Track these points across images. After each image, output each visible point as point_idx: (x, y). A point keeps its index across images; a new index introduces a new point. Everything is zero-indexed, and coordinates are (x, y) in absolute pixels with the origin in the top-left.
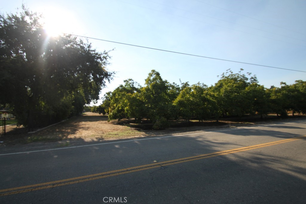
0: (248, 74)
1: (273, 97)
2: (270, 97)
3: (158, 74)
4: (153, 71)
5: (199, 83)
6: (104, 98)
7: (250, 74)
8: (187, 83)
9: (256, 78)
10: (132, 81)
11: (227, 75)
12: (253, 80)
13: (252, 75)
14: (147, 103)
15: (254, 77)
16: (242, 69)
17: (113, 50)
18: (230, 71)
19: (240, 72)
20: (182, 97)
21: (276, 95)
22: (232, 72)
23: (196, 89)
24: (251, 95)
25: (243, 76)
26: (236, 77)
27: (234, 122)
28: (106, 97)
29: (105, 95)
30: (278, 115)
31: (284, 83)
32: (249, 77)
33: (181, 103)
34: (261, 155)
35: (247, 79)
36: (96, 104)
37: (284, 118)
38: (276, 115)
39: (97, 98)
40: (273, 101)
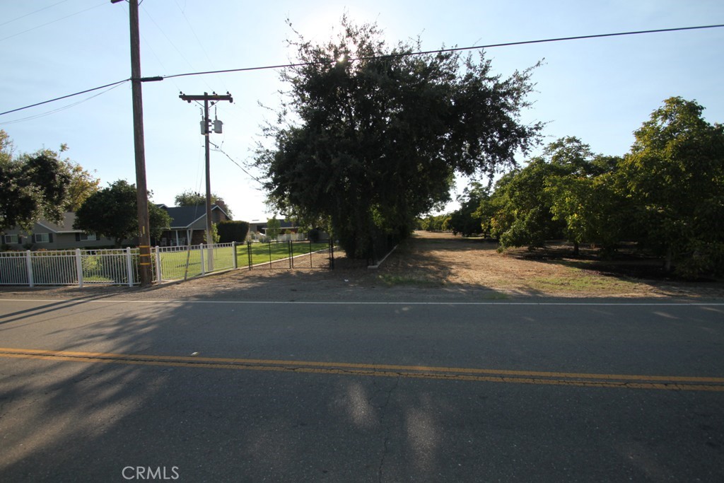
3: (692, 109)
4: (675, 101)
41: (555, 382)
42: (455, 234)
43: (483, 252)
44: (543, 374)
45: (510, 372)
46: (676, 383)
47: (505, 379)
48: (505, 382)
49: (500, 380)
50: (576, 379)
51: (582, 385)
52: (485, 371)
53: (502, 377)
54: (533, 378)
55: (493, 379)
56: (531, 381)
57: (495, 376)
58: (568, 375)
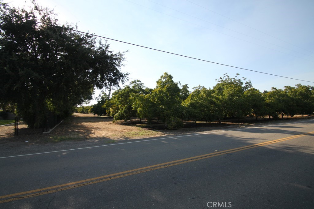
0: (243, 79)
1: (268, 101)
2: (265, 100)
3: (170, 77)
4: (166, 74)
5: (200, 86)
6: (99, 98)
7: (245, 79)
8: (186, 85)
9: (251, 83)
10: (140, 83)
11: (224, 79)
12: (247, 84)
13: (247, 80)
14: (160, 104)
15: (248, 82)
16: (238, 74)
17: (127, 51)
18: (227, 76)
19: (236, 76)
20: (192, 99)
21: (270, 99)
22: (228, 77)
23: (205, 92)
24: (250, 98)
25: (239, 80)
26: (233, 81)
27: (235, 124)
28: (102, 98)
29: (100, 95)
30: (270, 117)
31: (275, 89)
32: (244, 82)
33: (192, 105)
34: (288, 145)
35: (242, 83)
36: (88, 104)
37: (275, 120)
38: (268, 117)
39: (90, 98)
40: (268, 105)
41: (131, 174)
42: (95, 115)
43: (107, 122)
44: (127, 172)
45: (114, 175)
46: (166, 165)
47: (111, 178)
48: (111, 180)
49: (109, 179)
50: (138, 171)
51: (140, 172)
52: (103, 177)
53: (110, 177)
54: (122, 174)
55: (107, 180)
56: (122, 176)
57: (107, 178)
58: (135, 170)
